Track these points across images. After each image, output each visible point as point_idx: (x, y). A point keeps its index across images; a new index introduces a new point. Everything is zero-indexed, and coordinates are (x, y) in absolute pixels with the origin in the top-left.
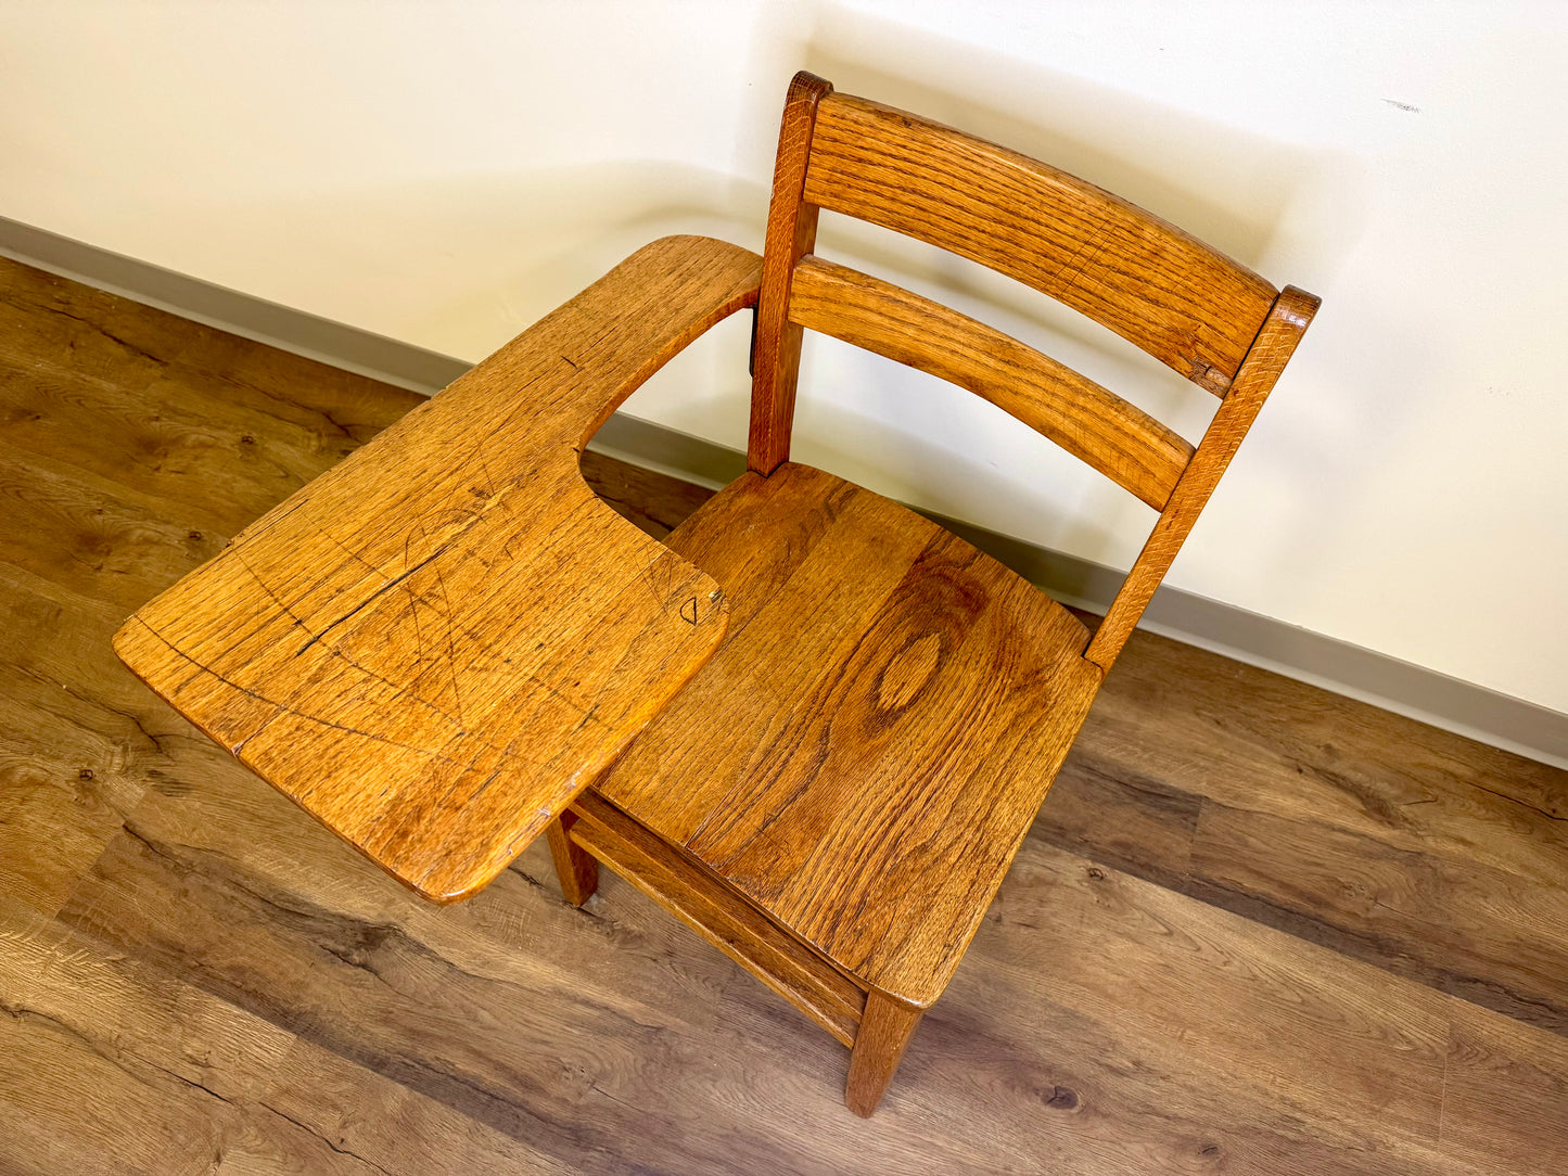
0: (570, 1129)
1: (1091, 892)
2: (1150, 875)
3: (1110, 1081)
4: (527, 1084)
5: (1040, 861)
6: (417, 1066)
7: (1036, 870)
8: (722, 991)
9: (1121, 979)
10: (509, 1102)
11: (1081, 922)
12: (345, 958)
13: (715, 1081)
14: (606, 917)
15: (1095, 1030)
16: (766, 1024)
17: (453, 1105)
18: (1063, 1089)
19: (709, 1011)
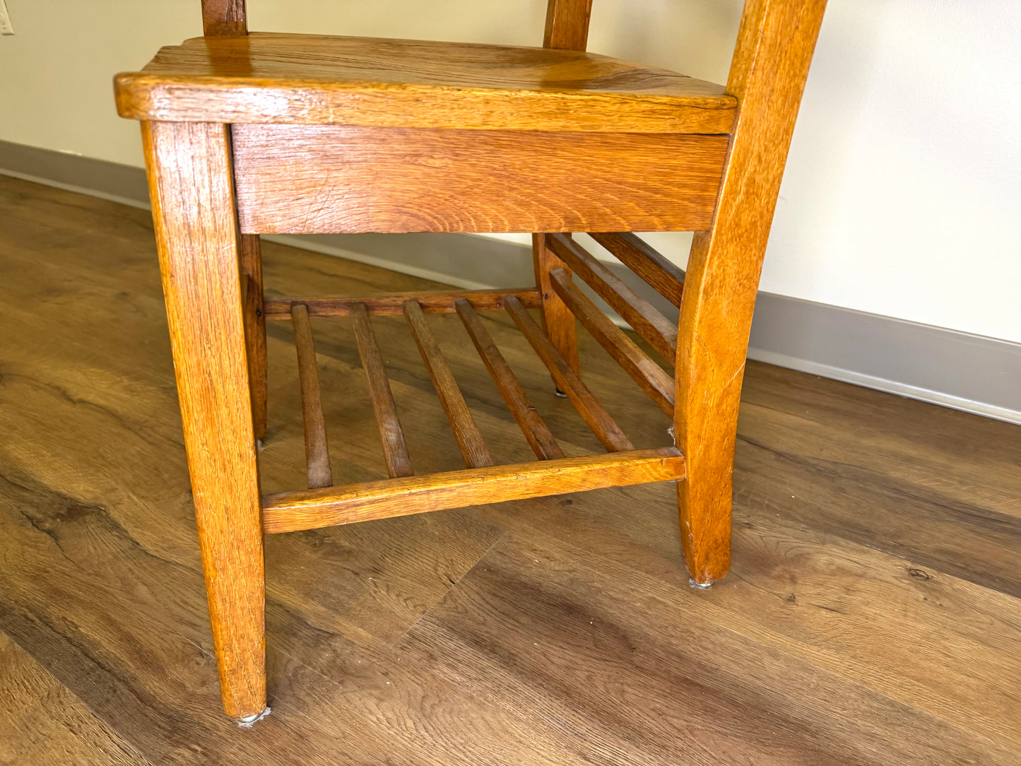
0: (170, 717)
1: (912, 588)
2: (994, 584)
4: (147, 660)
5: (844, 554)
6: (37, 621)
7: (838, 561)
8: (424, 612)
9: (972, 681)
10: (114, 675)
11: (905, 616)
12: (36, 523)
13: (382, 700)
15: (942, 733)
16: (467, 652)
17: (49, 665)
19: (402, 628)
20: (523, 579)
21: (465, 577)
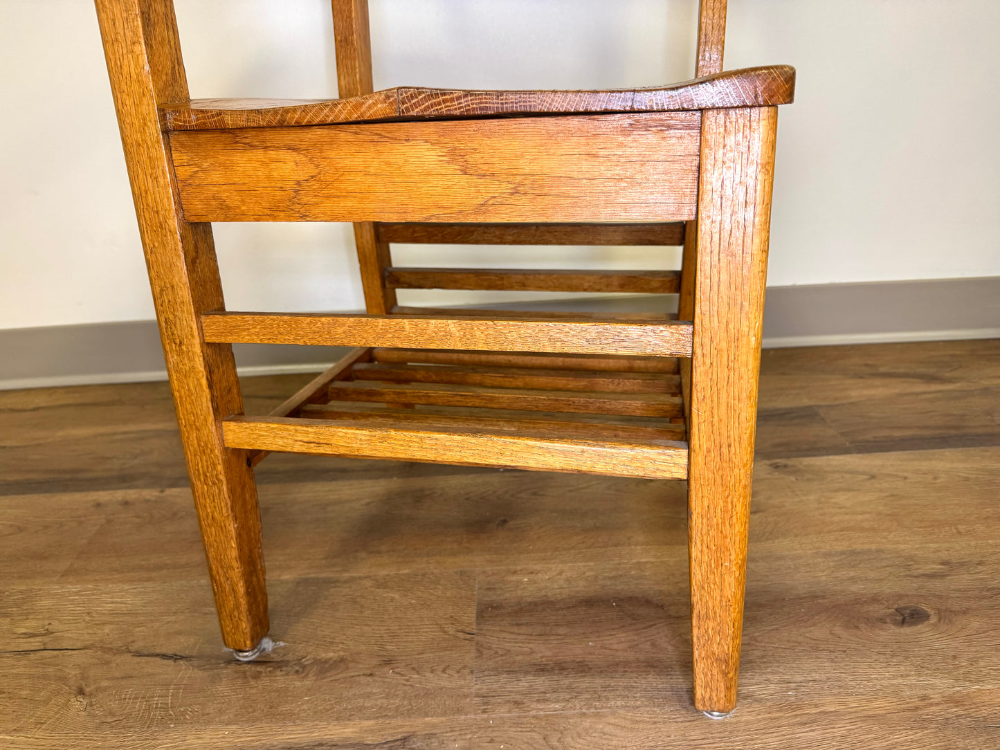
1: (784, 476)
2: (822, 453)
3: (937, 585)
8: (472, 672)
14: (290, 657)
16: (542, 682)
18: (906, 608)
19: (466, 696)
20: (529, 600)
21: (478, 624)
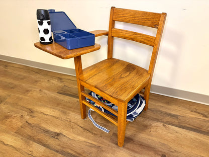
1: (164, 127)
2: (172, 125)
3: (171, 153)
4: (79, 154)
5: (155, 124)
6: (63, 152)
8: (109, 141)
9: (170, 139)
11: (163, 131)
12: (54, 137)
13: (108, 154)
15: (167, 146)
